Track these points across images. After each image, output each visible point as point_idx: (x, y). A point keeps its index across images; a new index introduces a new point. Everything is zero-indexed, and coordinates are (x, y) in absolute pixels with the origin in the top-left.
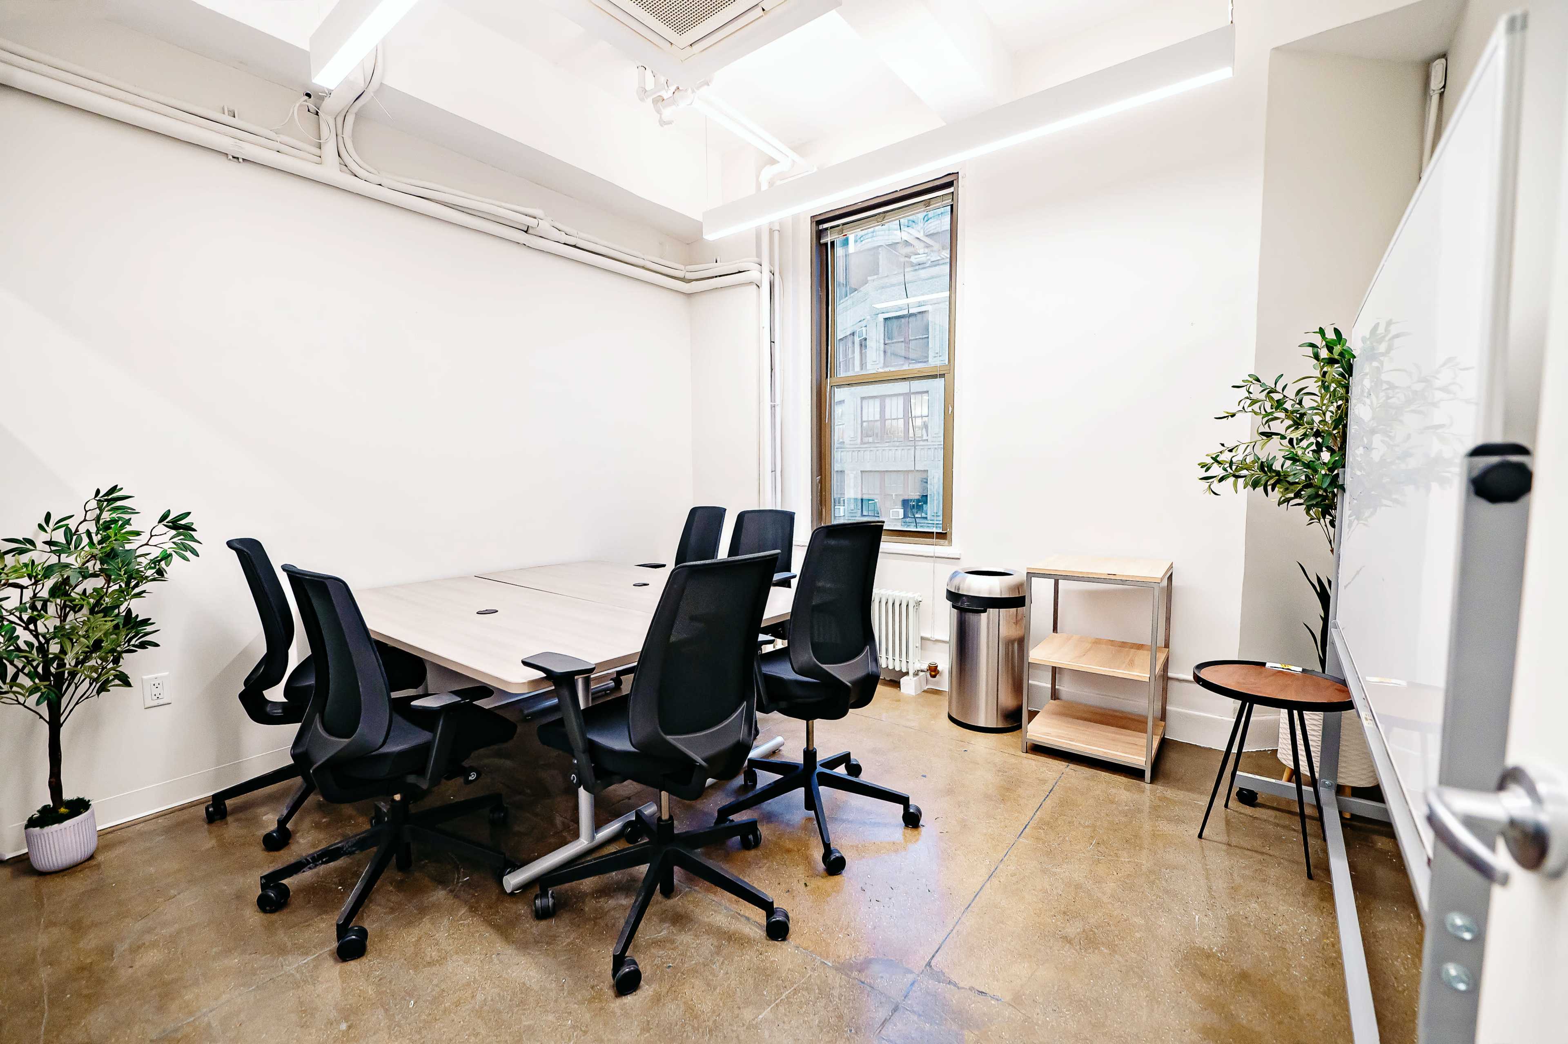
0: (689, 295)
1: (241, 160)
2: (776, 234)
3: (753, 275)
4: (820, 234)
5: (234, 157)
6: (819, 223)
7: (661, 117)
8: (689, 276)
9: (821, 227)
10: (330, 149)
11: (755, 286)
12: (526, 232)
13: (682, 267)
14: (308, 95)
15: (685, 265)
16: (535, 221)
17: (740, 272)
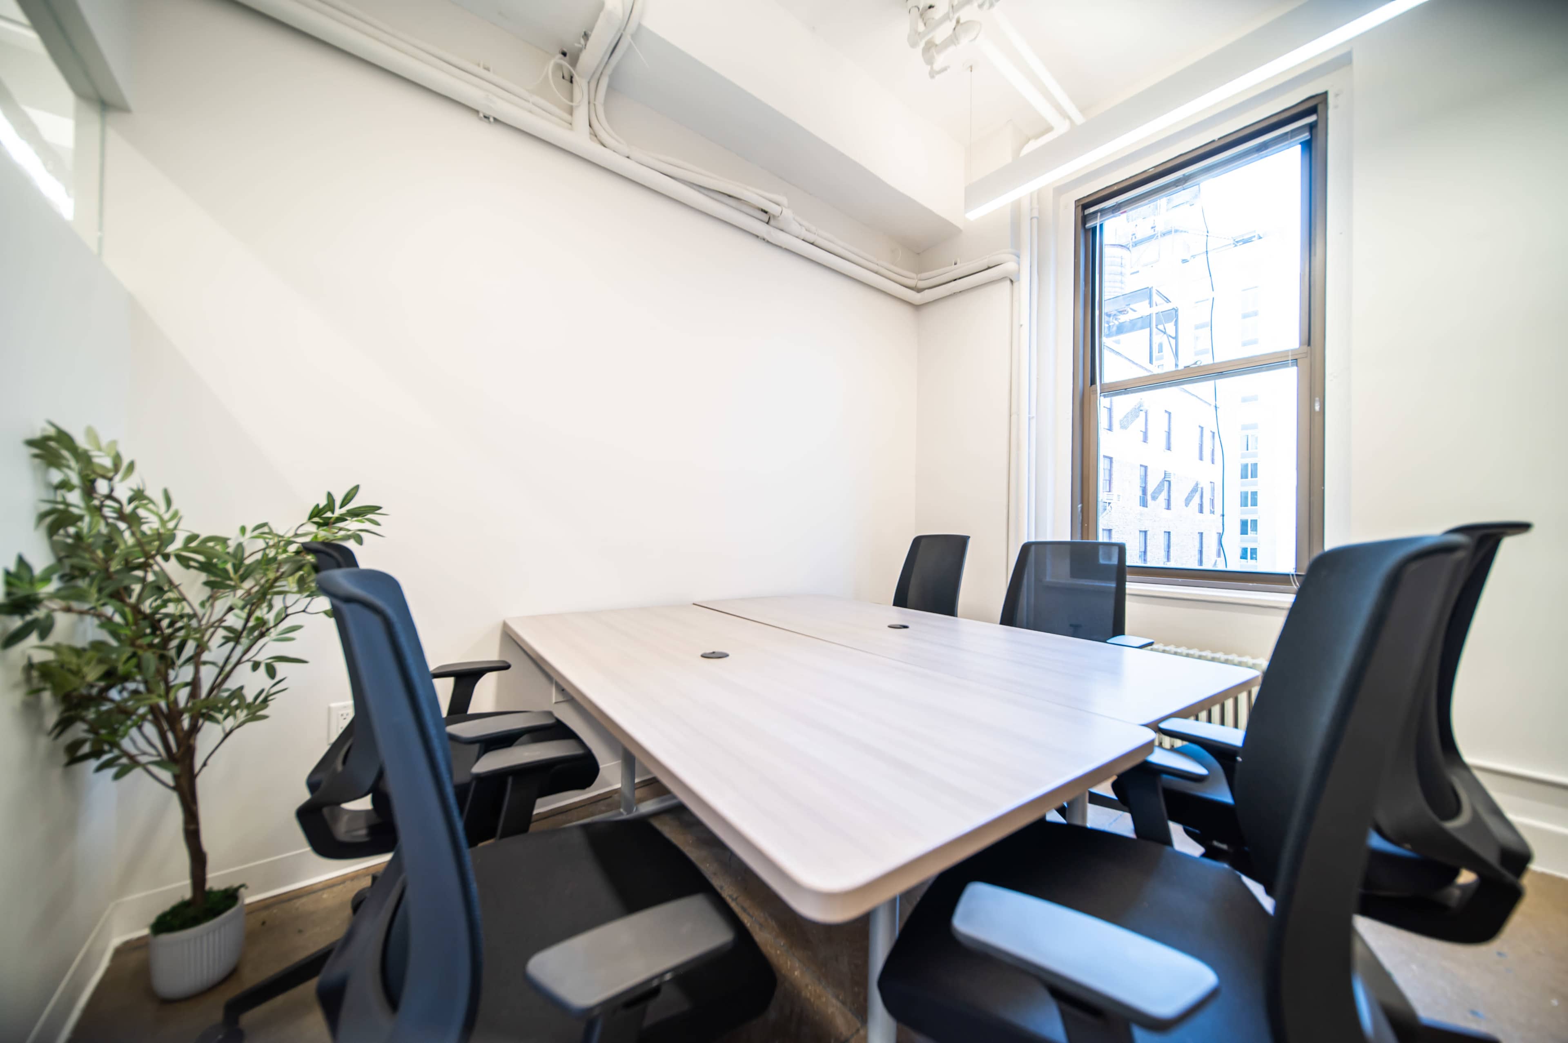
0: (917, 307)
1: (492, 120)
2: (1035, 221)
3: (1010, 266)
4: (1085, 219)
5: (485, 117)
6: (1085, 207)
7: (932, 68)
8: (922, 284)
9: (1087, 212)
10: (582, 114)
11: (1009, 282)
12: (768, 223)
13: (914, 275)
14: (564, 54)
15: (917, 273)
16: (778, 209)
17: (989, 268)
